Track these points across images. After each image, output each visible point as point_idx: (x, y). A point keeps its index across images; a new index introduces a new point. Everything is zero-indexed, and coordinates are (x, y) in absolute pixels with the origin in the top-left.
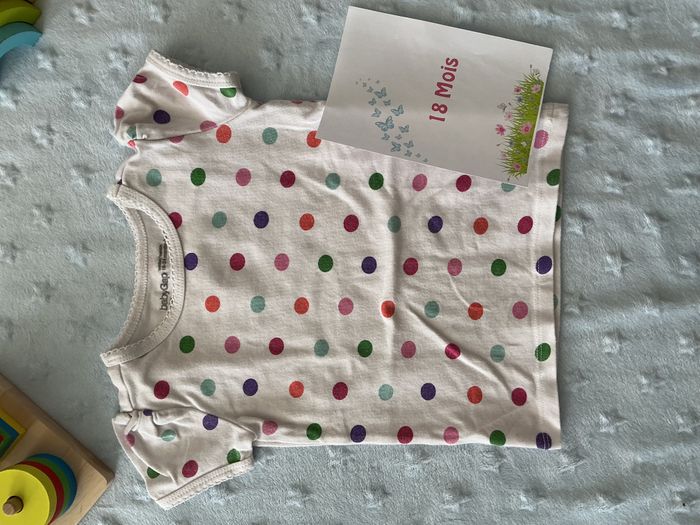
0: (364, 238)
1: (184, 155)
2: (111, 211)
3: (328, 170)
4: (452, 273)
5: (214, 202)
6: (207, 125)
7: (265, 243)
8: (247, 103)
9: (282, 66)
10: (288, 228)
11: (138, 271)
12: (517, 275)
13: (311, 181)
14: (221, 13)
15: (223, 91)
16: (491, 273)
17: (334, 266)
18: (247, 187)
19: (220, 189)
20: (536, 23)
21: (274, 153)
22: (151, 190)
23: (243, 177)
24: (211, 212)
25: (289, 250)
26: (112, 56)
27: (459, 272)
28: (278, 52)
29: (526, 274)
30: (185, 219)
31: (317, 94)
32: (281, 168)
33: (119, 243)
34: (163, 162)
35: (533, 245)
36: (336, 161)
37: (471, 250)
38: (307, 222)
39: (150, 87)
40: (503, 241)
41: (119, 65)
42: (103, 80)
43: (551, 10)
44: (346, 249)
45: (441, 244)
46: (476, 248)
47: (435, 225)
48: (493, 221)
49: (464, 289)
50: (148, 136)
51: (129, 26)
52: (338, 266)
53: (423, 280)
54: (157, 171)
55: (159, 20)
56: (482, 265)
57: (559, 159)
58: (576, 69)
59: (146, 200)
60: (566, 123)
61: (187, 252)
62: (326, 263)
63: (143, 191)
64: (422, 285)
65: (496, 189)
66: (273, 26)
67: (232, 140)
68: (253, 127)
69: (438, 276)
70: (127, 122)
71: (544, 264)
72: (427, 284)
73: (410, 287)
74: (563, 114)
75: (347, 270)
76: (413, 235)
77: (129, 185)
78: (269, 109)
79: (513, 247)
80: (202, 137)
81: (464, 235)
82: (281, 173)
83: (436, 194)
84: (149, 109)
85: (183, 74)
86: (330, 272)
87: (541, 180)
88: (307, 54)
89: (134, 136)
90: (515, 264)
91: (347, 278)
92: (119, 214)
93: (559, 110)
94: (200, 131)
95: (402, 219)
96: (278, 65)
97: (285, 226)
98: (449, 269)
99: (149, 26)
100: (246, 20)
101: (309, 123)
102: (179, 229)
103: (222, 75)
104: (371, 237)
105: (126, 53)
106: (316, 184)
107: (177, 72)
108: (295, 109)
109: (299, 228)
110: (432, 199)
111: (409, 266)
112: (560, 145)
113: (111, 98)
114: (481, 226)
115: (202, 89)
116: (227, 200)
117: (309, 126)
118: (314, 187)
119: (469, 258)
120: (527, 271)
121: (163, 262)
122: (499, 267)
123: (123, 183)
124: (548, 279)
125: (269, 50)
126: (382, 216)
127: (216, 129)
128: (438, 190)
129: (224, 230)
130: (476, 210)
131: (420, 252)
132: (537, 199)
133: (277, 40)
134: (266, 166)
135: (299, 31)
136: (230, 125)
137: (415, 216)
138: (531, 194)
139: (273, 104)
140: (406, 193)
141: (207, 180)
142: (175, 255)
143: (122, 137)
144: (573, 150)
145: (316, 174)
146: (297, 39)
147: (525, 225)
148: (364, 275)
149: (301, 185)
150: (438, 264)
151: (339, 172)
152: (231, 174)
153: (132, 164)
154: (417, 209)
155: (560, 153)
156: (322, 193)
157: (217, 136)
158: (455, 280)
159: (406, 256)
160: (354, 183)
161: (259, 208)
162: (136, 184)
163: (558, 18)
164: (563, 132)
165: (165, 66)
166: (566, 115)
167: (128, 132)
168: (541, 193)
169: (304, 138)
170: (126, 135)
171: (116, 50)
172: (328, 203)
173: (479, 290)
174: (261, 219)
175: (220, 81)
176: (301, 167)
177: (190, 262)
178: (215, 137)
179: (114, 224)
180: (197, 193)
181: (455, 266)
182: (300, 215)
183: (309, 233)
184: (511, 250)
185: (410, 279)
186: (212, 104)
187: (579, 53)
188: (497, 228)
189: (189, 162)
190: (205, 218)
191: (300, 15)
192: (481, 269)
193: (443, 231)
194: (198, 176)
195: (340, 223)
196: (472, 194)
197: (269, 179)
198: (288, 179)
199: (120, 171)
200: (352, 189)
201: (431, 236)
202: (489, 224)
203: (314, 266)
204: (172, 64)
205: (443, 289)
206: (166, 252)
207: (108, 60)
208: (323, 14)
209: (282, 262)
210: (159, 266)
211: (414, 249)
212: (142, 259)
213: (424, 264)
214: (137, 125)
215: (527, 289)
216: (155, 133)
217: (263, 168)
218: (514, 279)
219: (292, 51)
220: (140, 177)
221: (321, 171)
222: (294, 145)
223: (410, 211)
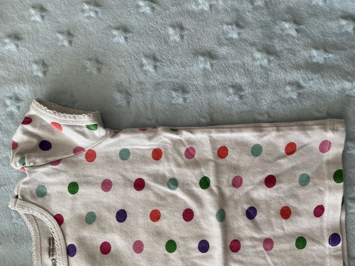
0: (198, 225)
1: (62, 174)
2: (13, 214)
3: (169, 175)
4: (266, 249)
5: (86, 205)
6: (77, 150)
7: (126, 234)
8: (106, 134)
9: (131, 103)
10: (141, 221)
11: (35, 258)
12: (315, 248)
13: (156, 185)
14: (85, 68)
15: (88, 127)
16: (296, 248)
17: (178, 248)
18: (109, 193)
19: (90, 195)
20: (315, 60)
21: (128, 167)
22: (40, 201)
23: (107, 185)
24: (84, 212)
25: (143, 237)
26: (8, 102)
27: (271, 248)
28: (128, 93)
29: (321, 247)
30: (66, 218)
31: (157, 122)
32: (134, 177)
33: (20, 238)
34: (46, 180)
35: (325, 225)
36: (175, 169)
37: (279, 232)
38: (155, 216)
39: (35, 127)
40: (303, 223)
41: (13, 109)
42: (3, 120)
43: (326, 51)
44: (186, 235)
45: (257, 228)
46: (283, 229)
47: (251, 213)
48: (294, 208)
49: (276, 260)
50: (34, 163)
51: (19, 80)
52: (180, 248)
53: (245, 256)
54: (43, 187)
55: (40, 74)
56: (289, 242)
57: (340, 160)
58: (347, 93)
59: (37, 208)
60: (344, 135)
61: (69, 243)
62: (171, 246)
63: (34, 201)
64: (244, 259)
65: (295, 184)
66: (122, 74)
67: (97, 160)
68: (112, 149)
69: (256, 252)
70: (19, 154)
71: (334, 239)
72: (248, 259)
73: (236, 261)
74: (342, 129)
75: (188, 251)
76: (236, 223)
77: (24, 199)
78: (123, 136)
79: (310, 227)
80: (75, 159)
81: (273, 220)
82: (134, 180)
83: (251, 190)
84: (35, 141)
85: (57, 117)
86: (175, 253)
87: (329, 178)
88: (149, 93)
89: (24, 164)
90: (313, 240)
91: (188, 257)
92: (19, 216)
93: (339, 125)
94: (73, 155)
95: (226, 210)
96: (128, 103)
97: (139, 221)
98: (264, 246)
99: (34, 80)
100: (103, 71)
101: (152, 143)
102: (62, 226)
103: (86, 116)
104: (204, 225)
105: (18, 99)
106: (161, 187)
107: (53, 116)
108: (142, 135)
109: (149, 221)
110: (247, 194)
111: (234, 246)
112: (341, 150)
113: (10, 133)
114: (286, 213)
115: (72, 127)
116: (96, 202)
117: (153, 145)
118: (159, 189)
119: (279, 237)
120: (322, 245)
121: (51, 251)
122: (301, 242)
123: (19, 197)
124: (338, 250)
125: (121, 92)
126: (211, 209)
127: (84, 153)
128: (251, 187)
129: (94, 225)
130: (281, 201)
131: (242, 235)
132: (327, 193)
133: (126, 84)
134: (122, 176)
135: (142, 77)
136: (95, 149)
137: (236, 208)
138: (322, 189)
139: (125, 132)
140: (228, 191)
141: (79, 190)
142: (60, 246)
143: (16, 165)
144: (349, 152)
145: (160, 180)
146: (141, 83)
147: (319, 211)
148: (200, 254)
149: (150, 188)
150: (256, 243)
151: (177, 177)
152: (97, 184)
153: (25, 183)
154: (236, 202)
155: (341, 156)
156: (165, 193)
157: (86, 158)
158: (269, 254)
159: (231, 238)
160: (188, 184)
161: (119, 207)
162: (28, 197)
163: (331, 55)
164: (342, 141)
165: (44, 112)
166: (344, 129)
167: (19, 161)
168: (330, 188)
169: (149, 154)
170: (18, 164)
171: (10, 98)
172: (170, 200)
173: (288, 261)
174: (122, 216)
175: (85, 120)
176: (149, 175)
177: (71, 251)
178: (84, 158)
179: (17, 224)
180: (73, 199)
181: (268, 243)
182: (150, 210)
183: (157, 224)
184: (309, 229)
185: (235, 256)
186: (81, 136)
187: (349, 81)
188: (298, 214)
189: (66, 179)
190: (80, 217)
191: (142, 65)
192: (288, 245)
193: (258, 218)
194: (73, 188)
195: (179, 215)
196: (277, 189)
197: (125, 185)
198: (139, 185)
199: (16, 189)
200: (187, 190)
201: (248, 222)
202: (292, 210)
203: (162, 249)
204: (48, 110)
205: (261, 261)
206: (53, 243)
207: (6, 106)
208: (158, 64)
209: (138, 247)
210: (49, 254)
211: (237, 233)
212: (37, 250)
213: (245, 243)
214: (26, 155)
215: (323, 257)
216: (39, 161)
217: (120, 177)
218: (313, 251)
219: (137, 92)
220: (31, 192)
221: (164, 177)
222: (143, 159)
223: (231, 203)
